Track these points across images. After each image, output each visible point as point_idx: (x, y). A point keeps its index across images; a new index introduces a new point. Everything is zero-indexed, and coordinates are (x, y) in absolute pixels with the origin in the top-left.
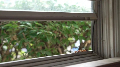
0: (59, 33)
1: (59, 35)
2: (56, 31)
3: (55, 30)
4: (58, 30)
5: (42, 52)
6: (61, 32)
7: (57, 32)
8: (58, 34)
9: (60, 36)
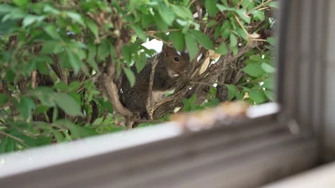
0: (115, 20)
1: (112, 30)
2: (102, 15)
3: (99, 10)
4: (108, 9)
5: (41, 99)
6: (123, 20)
7: (107, 15)
8: (111, 25)
9: (117, 32)
